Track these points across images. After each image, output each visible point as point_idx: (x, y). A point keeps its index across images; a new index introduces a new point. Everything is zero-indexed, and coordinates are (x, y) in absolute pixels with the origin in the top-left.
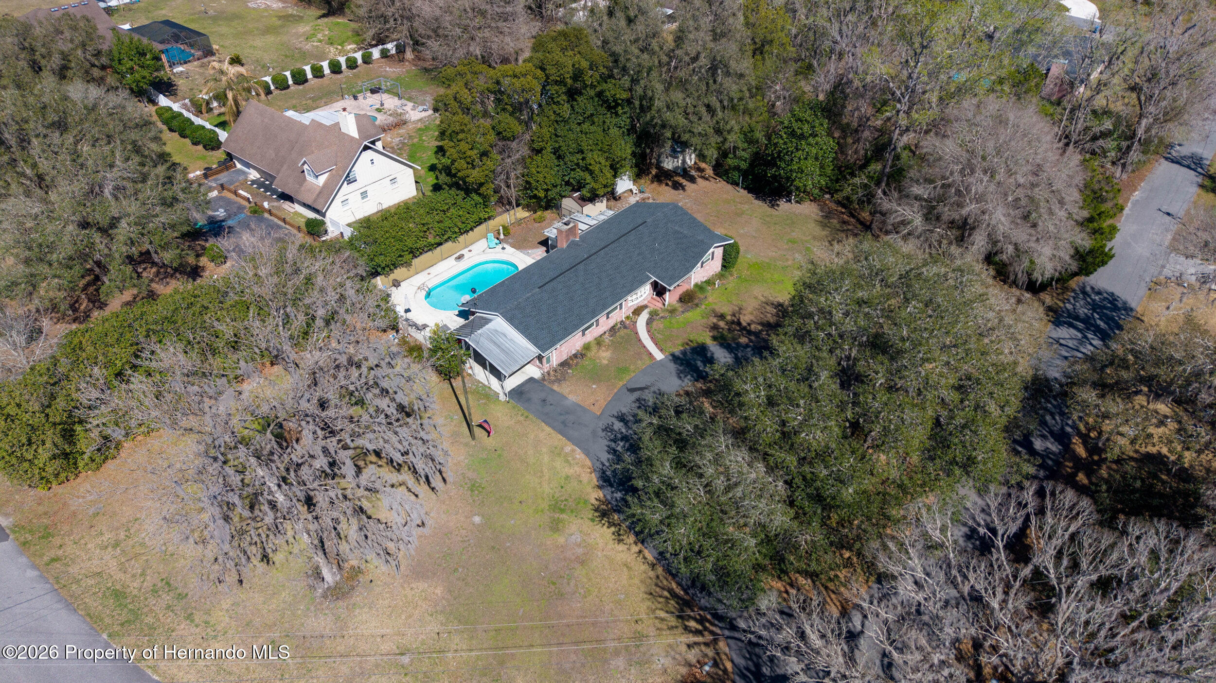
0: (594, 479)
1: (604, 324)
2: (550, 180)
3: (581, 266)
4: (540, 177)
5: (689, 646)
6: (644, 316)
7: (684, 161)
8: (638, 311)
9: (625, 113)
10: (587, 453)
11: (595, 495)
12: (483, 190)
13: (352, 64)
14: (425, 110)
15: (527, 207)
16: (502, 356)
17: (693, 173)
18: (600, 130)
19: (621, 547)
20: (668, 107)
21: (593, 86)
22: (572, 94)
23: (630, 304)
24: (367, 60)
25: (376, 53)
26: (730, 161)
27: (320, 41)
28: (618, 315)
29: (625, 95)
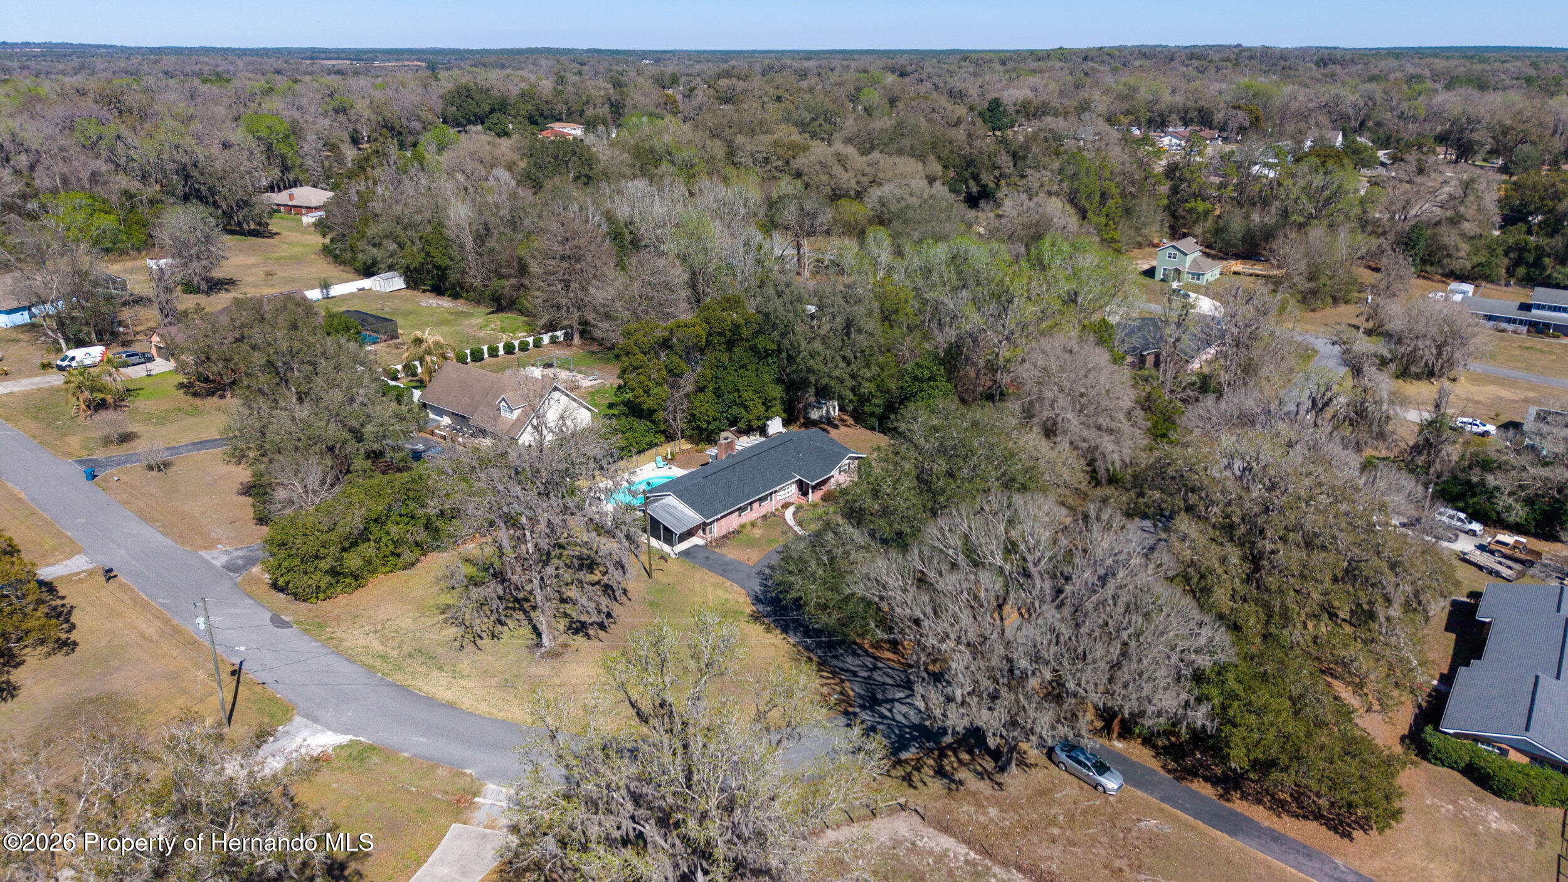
0: (749, 600)
1: (756, 512)
2: (711, 413)
3: (738, 466)
4: (703, 410)
5: (822, 685)
6: (792, 509)
7: (828, 412)
8: (786, 506)
9: (774, 363)
10: (743, 587)
11: (749, 609)
12: (655, 416)
13: (524, 347)
14: (595, 379)
15: (690, 439)
16: (674, 521)
17: (836, 422)
18: (753, 375)
19: (769, 636)
20: (811, 355)
21: (747, 340)
22: (730, 345)
23: (779, 498)
24: (538, 344)
25: (546, 339)
26: (867, 408)
27: (493, 330)
28: (770, 506)
29: (774, 347)
